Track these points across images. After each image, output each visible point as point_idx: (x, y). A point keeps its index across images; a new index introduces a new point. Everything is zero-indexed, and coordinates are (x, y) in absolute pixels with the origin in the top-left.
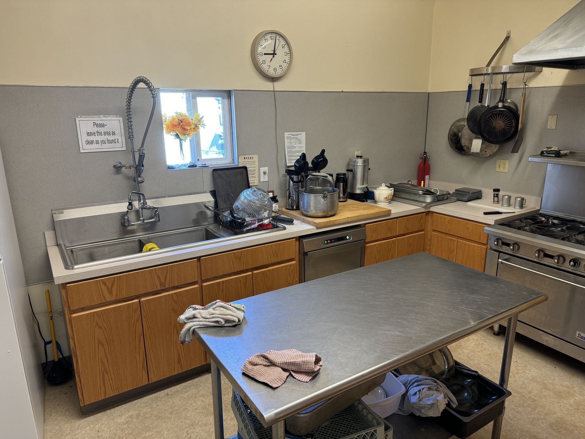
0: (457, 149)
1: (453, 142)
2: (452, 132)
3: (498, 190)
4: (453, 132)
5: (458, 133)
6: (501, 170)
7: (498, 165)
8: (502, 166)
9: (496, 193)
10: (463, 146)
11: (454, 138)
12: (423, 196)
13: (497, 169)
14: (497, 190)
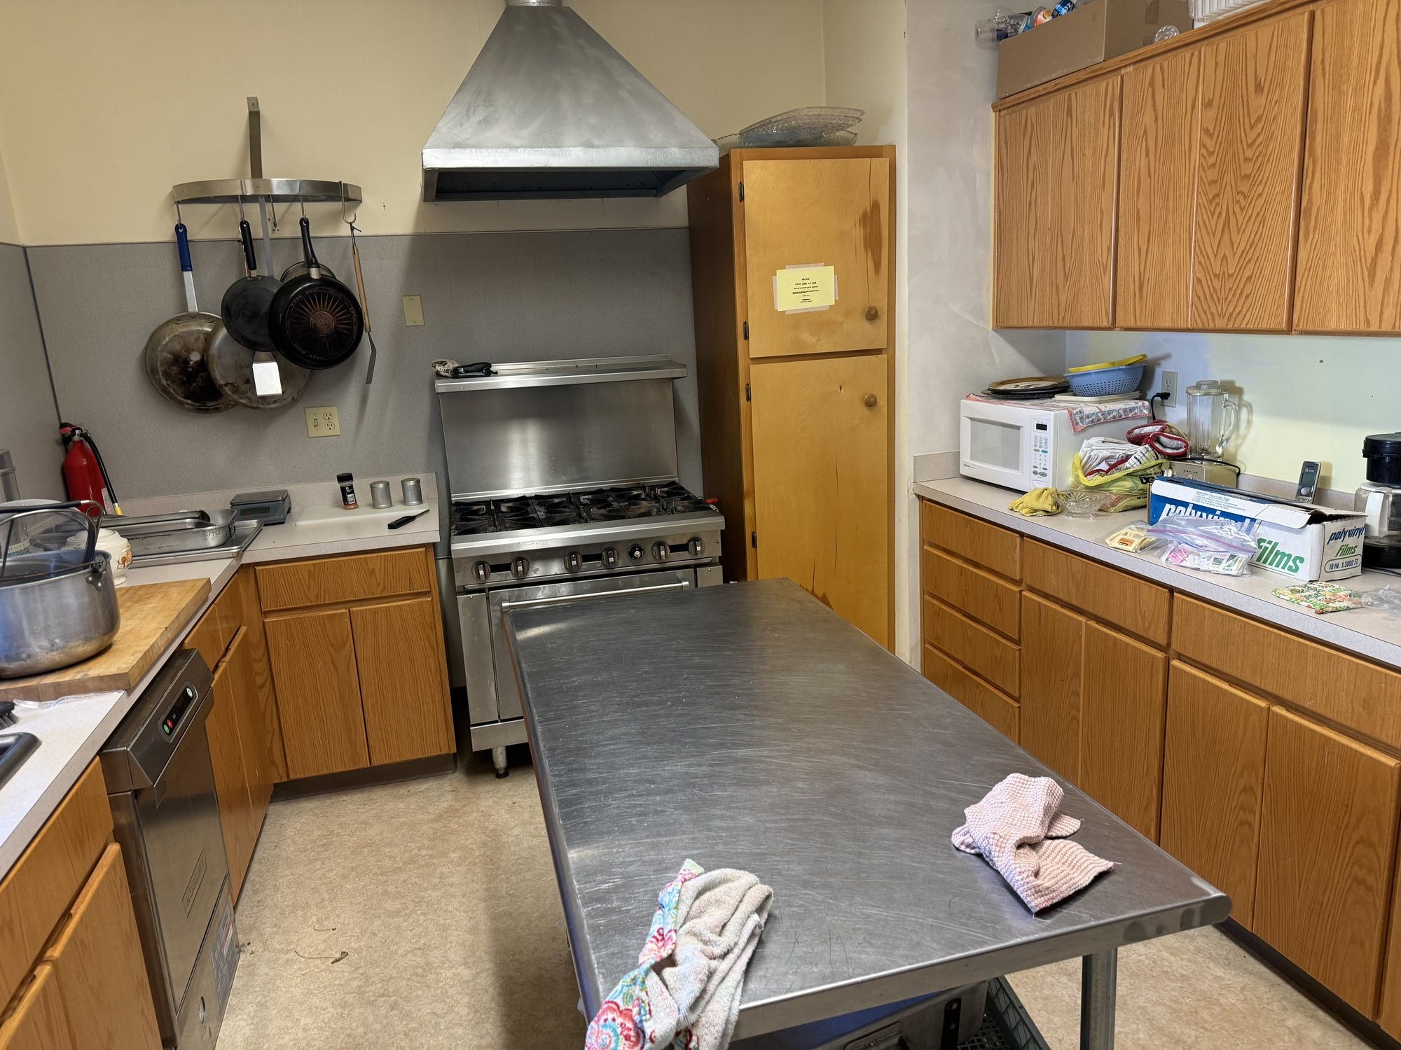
0: (189, 399)
1: (174, 382)
2: (166, 354)
3: (349, 477)
4: (170, 353)
5: (186, 354)
6: (324, 431)
7: (311, 423)
8: (322, 421)
9: (347, 484)
10: (221, 386)
11: (174, 368)
12: (197, 532)
13: (313, 432)
14: (345, 478)
